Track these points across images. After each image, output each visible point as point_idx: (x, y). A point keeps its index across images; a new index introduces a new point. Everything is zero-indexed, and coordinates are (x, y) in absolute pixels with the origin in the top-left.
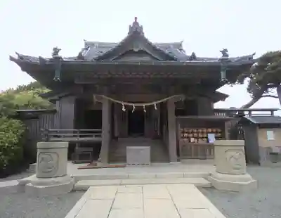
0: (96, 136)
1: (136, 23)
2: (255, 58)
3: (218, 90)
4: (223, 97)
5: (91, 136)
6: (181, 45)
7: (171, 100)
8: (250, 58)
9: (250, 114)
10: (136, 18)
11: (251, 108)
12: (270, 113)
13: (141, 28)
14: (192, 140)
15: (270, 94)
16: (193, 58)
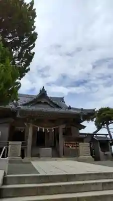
1: (43, 89)
2: (95, 110)
3: (81, 124)
4: (84, 127)
6: (63, 99)
8: (94, 110)
10: (43, 87)
11: (97, 133)
12: (105, 136)
13: (46, 92)
14: (70, 147)
15: (105, 127)
16: (70, 108)
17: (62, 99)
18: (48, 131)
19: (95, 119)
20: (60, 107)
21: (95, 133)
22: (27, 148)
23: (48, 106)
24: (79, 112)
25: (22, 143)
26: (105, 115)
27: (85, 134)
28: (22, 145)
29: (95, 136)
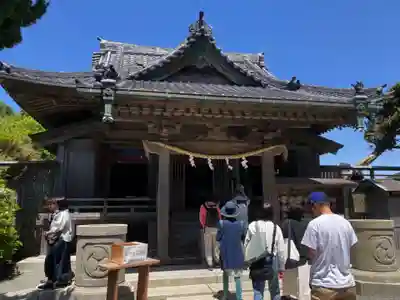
0: (136, 210)
3: (324, 135)
4: (334, 147)
5: (128, 210)
7: (268, 152)
10: (201, 14)
18: (231, 168)
20: (258, 84)
23: (217, 79)
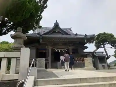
1: (57, 22)
2: (95, 35)
3: (85, 45)
4: (87, 48)
7: (71, 48)
9: (96, 53)
10: (57, 21)
11: (96, 51)
12: (102, 53)
13: (59, 24)
14: (78, 61)
15: (102, 47)
16: (76, 34)
17: (70, 29)
19: (94, 42)
20: (69, 35)
21: (95, 51)
22: (48, 62)
23: (60, 34)
24: (83, 37)
25: (45, 59)
26: (101, 38)
27: (88, 52)
28: (45, 61)
29: (95, 53)
